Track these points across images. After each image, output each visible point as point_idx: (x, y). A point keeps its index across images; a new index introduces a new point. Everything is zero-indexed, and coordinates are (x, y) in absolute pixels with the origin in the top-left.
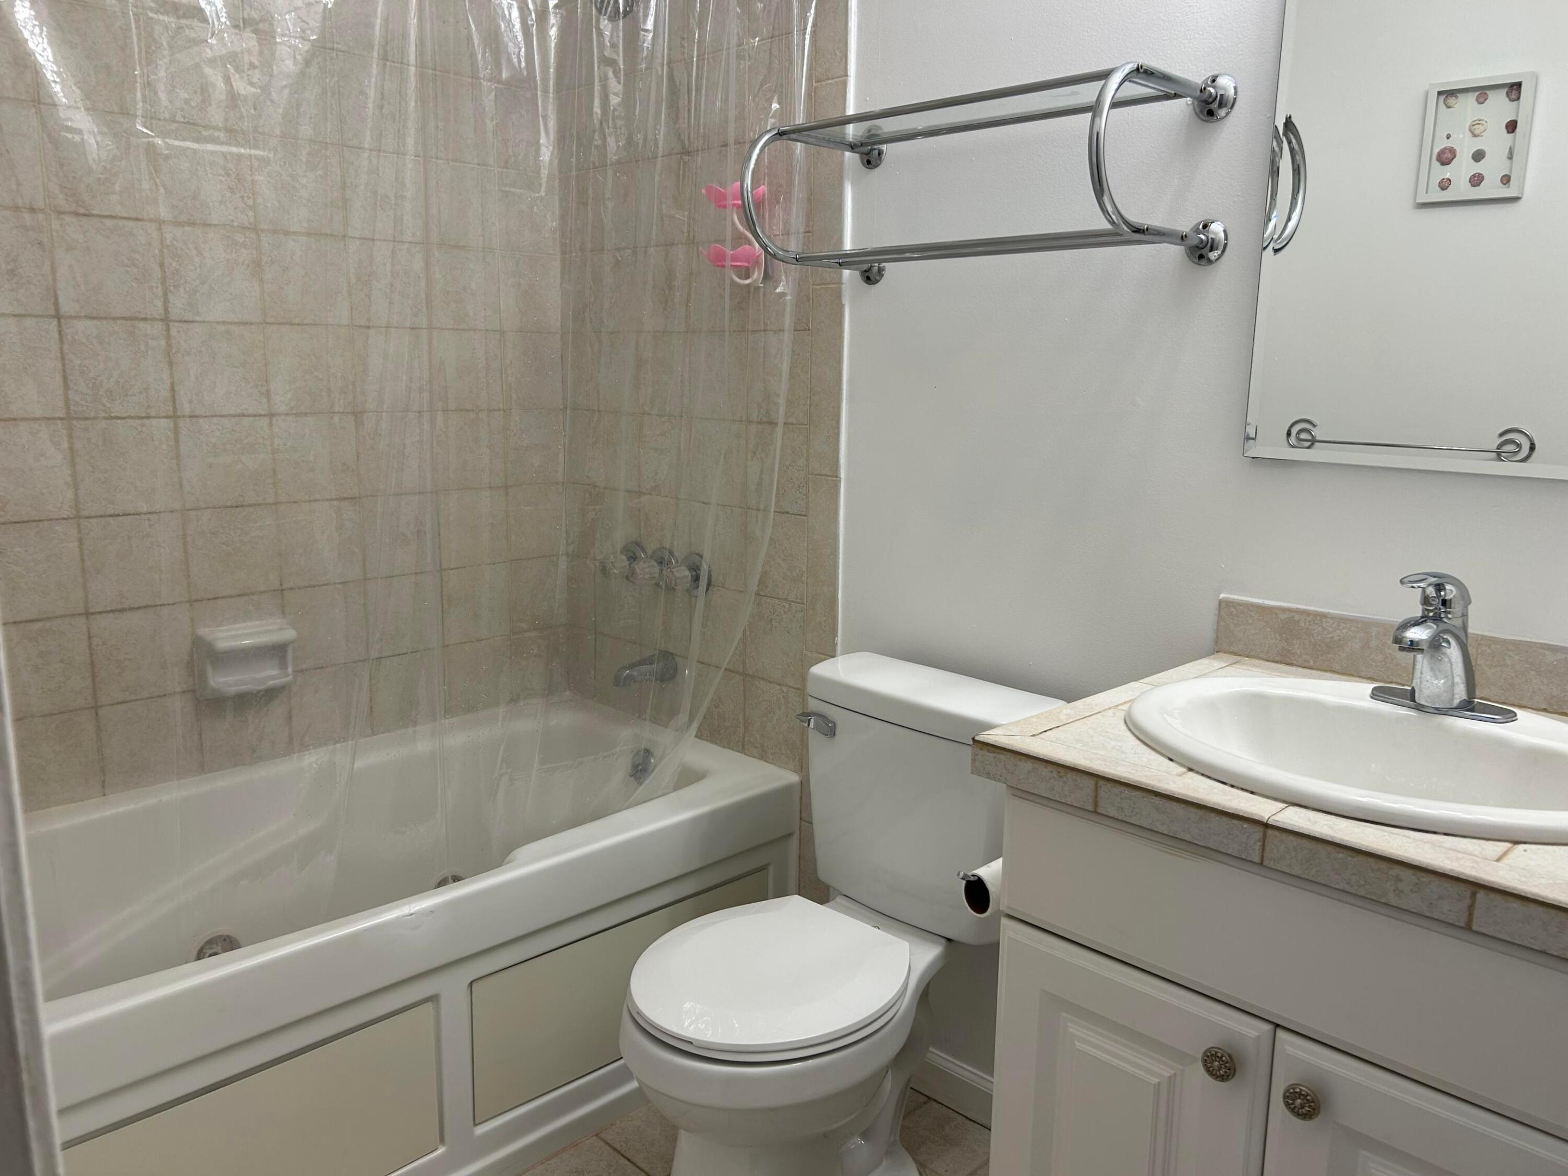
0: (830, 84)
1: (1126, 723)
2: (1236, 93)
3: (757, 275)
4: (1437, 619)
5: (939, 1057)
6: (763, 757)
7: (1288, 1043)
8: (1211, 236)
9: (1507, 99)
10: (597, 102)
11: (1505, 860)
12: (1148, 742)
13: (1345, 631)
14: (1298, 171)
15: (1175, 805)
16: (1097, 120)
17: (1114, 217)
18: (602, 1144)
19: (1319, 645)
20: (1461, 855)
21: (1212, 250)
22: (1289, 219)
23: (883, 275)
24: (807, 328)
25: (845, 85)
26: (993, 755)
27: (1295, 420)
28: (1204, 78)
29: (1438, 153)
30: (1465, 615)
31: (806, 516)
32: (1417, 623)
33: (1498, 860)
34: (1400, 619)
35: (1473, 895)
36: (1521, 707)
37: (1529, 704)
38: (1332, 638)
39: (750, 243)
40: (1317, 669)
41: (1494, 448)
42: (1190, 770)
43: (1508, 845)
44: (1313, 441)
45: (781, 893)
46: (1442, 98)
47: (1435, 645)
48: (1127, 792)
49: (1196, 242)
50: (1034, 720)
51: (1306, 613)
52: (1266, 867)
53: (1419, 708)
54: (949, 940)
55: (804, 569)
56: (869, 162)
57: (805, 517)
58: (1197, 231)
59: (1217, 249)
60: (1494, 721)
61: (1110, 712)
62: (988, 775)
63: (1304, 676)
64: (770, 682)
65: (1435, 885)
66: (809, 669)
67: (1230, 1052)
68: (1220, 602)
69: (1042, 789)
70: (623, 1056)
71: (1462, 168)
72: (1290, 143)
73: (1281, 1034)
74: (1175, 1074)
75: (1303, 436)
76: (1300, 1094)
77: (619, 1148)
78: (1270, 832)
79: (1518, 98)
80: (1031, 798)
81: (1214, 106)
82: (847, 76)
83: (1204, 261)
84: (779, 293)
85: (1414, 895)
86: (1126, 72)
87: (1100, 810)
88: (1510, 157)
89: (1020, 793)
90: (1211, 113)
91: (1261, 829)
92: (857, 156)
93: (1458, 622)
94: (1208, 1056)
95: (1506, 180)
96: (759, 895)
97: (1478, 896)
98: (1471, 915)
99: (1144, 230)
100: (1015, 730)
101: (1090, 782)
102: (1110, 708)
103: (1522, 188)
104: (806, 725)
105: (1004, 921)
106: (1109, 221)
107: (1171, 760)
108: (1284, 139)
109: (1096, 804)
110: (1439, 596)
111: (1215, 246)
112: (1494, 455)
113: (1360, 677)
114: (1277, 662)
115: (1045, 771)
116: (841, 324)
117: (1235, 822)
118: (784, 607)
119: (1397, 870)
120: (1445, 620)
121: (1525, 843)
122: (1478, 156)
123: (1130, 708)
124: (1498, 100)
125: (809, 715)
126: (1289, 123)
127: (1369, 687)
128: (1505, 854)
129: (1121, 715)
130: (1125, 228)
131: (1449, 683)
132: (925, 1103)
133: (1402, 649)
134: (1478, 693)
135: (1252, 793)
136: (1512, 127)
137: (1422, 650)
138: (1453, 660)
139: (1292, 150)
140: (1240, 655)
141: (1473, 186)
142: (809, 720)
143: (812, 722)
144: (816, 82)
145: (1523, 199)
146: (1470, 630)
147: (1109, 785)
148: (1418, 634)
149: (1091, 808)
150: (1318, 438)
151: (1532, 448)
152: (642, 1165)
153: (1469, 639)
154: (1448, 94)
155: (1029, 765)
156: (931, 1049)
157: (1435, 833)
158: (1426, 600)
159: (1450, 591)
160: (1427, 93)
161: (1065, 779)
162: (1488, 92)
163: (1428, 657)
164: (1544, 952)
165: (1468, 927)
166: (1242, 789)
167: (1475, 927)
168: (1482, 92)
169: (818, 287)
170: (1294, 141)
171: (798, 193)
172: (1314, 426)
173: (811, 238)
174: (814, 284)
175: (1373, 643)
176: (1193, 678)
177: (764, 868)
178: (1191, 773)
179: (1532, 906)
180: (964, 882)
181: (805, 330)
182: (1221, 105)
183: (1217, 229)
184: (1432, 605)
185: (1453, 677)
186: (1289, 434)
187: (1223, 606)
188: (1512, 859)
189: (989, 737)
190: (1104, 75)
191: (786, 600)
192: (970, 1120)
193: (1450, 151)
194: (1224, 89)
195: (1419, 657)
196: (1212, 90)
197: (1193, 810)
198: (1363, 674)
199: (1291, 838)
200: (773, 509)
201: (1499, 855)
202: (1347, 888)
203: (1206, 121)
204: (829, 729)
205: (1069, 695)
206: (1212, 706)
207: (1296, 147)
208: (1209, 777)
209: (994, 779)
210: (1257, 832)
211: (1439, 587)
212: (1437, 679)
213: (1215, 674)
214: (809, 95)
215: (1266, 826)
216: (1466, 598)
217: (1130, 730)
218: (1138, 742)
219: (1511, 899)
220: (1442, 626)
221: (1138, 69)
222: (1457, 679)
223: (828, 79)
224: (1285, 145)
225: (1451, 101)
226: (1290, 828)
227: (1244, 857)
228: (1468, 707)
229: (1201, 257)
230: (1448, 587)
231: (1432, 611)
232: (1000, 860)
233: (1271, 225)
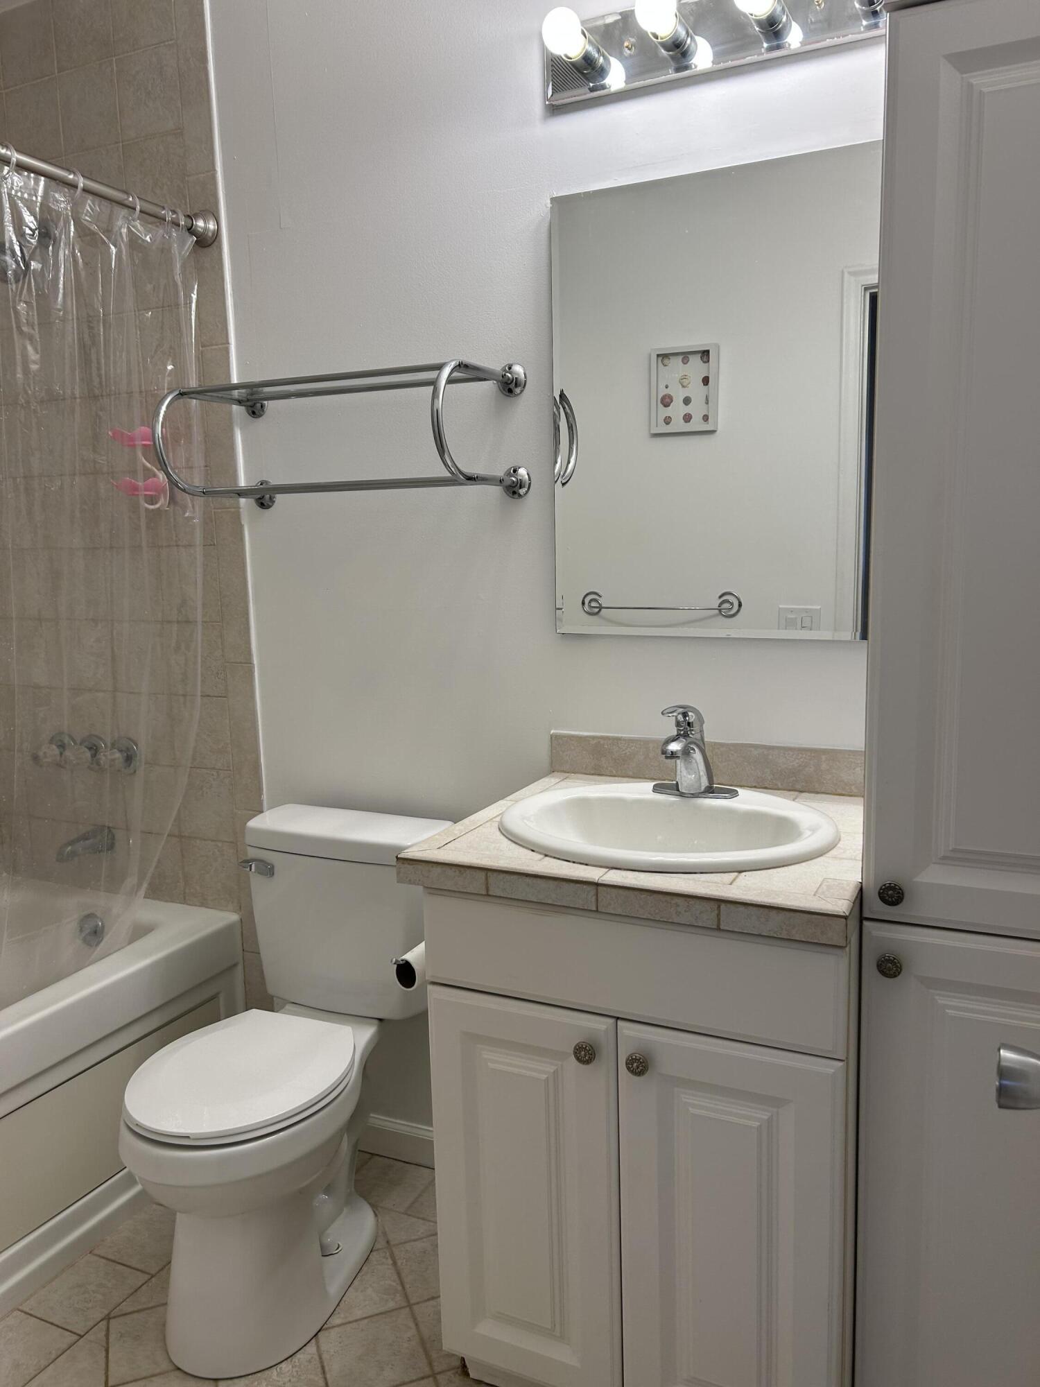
0: (215, 349)
1: (500, 829)
2: (525, 377)
3: (162, 502)
4: (686, 736)
5: (379, 1120)
6: (204, 904)
7: (625, 1028)
8: (519, 478)
9: (702, 362)
10: (19, 369)
11: (734, 883)
12: (516, 841)
13: (633, 748)
14: (571, 428)
15: (539, 881)
16: (436, 400)
17: (453, 469)
18: (96, 1258)
19: (618, 759)
20: (710, 884)
21: (521, 487)
22: (569, 462)
23: (274, 502)
24: (212, 543)
25: (227, 351)
26: (412, 866)
27: (588, 592)
28: (503, 366)
29: (662, 398)
30: (702, 731)
31: (225, 697)
32: (674, 739)
33: (731, 884)
34: (665, 737)
35: (719, 907)
36: (741, 786)
37: (746, 785)
38: (626, 753)
39: (155, 476)
40: (619, 776)
41: (716, 606)
42: (546, 856)
43: (736, 874)
44: (600, 608)
45: (231, 1012)
46: (660, 359)
47: (686, 752)
48: (508, 877)
49: (509, 483)
50: (437, 837)
51: (607, 738)
52: (600, 912)
53: (682, 795)
54: (380, 1020)
55: (229, 741)
56: (254, 413)
57: (225, 699)
58: (508, 474)
59: (524, 487)
60: (725, 798)
61: (488, 824)
62: (410, 882)
63: (611, 782)
64: (205, 840)
65: (698, 906)
66: (246, 824)
67: (591, 1044)
68: (552, 736)
69: (449, 885)
70: (126, 1165)
71: (677, 410)
72: (564, 408)
73: (620, 1023)
74: (557, 1069)
75: (593, 604)
76: (636, 1059)
77: (113, 1258)
78: (600, 888)
79: (708, 361)
80: (440, 892)
81: (512, 386)
82: (229, 343)
83: (516, 496)
84: (188, 517)
85: (687, 913)
86: (452, 367)
87: (490, 893)
88: (707, 403)
89: (433, 890)
90: (510, 391)
91: (594, 887)
92: (243, 408)
93: (698, 736)
94: (577, 1050)
95: (706, 418)
96: (214, 1018)
97: (721, 907)
98: (719, 920)
99: (475, 478)
100: (425, 846)
101: (482, 875)
102: (487, 822)
103: (716, 423)
104: (249, 869)
105: (430, 987)
106: (450, 472)
107: (533, 851)
108: (561, 406)
109: (487, 889)
110: (685, 720)
111: (523, 485)
112: (717, 611)
113: (646, 778)
114: (593, 774)
115: (450, 872)
116: (242, 539)
117: (578, 885)
118: (213, 775)
119: (677, 900)
120: (690, 736)
121: (745, 871)
122: (687, 401)
123: (501, 818)
124: (695, 361)
125: (248, 861)
126: (562, 396)
127: (651, 785)
128: (734, 880)
129: (496, 825)
130: (461, 477)
131: (697, 776)
132: (370, 1159)
133: (667, 758)
134: (715, 781)
135: (586, 865)
136: (706, 381)
137: (678, 757)
138: (698, 761)
139: (566, 414)
140: (568, 772)
141: (686, 422)
142: (251, 866)
143: (253, 866)
144: (202, 347)
145: (718, 432)
146: (706, 740)
147: (495, 874)
148: (675, 747)
149: (484, 893)
150: (603, 606)
151: (740, 605)
152: (138, 1266)
153: (706, 746)
154: (664, 357)
155: (439, 870)
156: (372, 1115)
157: (695, 873)
158: (678, 724)
159: (692, 717)
160: (650, 355)
161: (464, 874)
162: (689, 356)
163: (683, 761)
164: (760, 935)
165: (718, 929)
166: (581, 863)
167: (722, 927)
168: (685, 356)
169: (220, 511)
170: (566, 407)
171: (197, 437)
172: (600, 596)
173: (209, 472)
174: (215, 508)
175: (651, 755)
176: (539, 793)
177: (214, 997)
178: (547, 858)
179: (751, 908)
180: (396, 966)
181: (211, 545)
182: (516, 385)
183: (522, 472)
184: (682, 727)
185: (699, 773)
186: (583, 603)
187: (553, 738)
188: (738, 882)
189: (408, 854)
190: (439, 367)
191: (214, 768)
192: (407, 1163)
193: (669, 397)
194: (518, 374)
195: (678, 761)
196: (509, 375)
197: (551, 882)
198: (647, 776)
199: (613, 890)
200: (199, 694)
201: (731, 881)
202: (649, 917)
203: (508, 396)
204: (268, 870)
205: (455, 816)
206: (554, 811)
207: (569, 411)
208: (559, 859)
209: (414, 883)
210: (592, 890)
211: (685, 715)
212: (689, 774)
213: (553, 787)
214: (197, 358)
215: (597, 885)
216: (701, 720)
217: (504, 835)
218: (510, 842)
219: (738, 905)
220: (689, 740)
221: (459, 365)
222: (702, 773)
223: (212, 345)
224: (562, 409)
225: (666, 361)
226: (612, 884)
227: (586, 908)
228: (710, 791)
229: (514, 493)
230: (690, 714)
231: (682, 730)
232: (423, 943)
233: (558, 466)
